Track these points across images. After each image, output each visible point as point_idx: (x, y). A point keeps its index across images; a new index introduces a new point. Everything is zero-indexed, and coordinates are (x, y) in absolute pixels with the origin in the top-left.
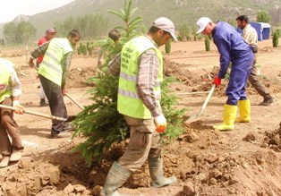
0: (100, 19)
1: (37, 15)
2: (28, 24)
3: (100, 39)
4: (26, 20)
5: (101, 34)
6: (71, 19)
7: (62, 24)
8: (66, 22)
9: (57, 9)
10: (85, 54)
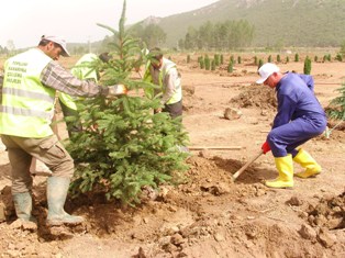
0: (244, 26)
1: (170, 17)
2: (157, 27)
3: (241, 51)
4: (157, 22)
5: (244, 45)
6: (209, 24)
7: (198, 29)
8: (202, 28)
9: (194, 12)
10: (207, 69)
